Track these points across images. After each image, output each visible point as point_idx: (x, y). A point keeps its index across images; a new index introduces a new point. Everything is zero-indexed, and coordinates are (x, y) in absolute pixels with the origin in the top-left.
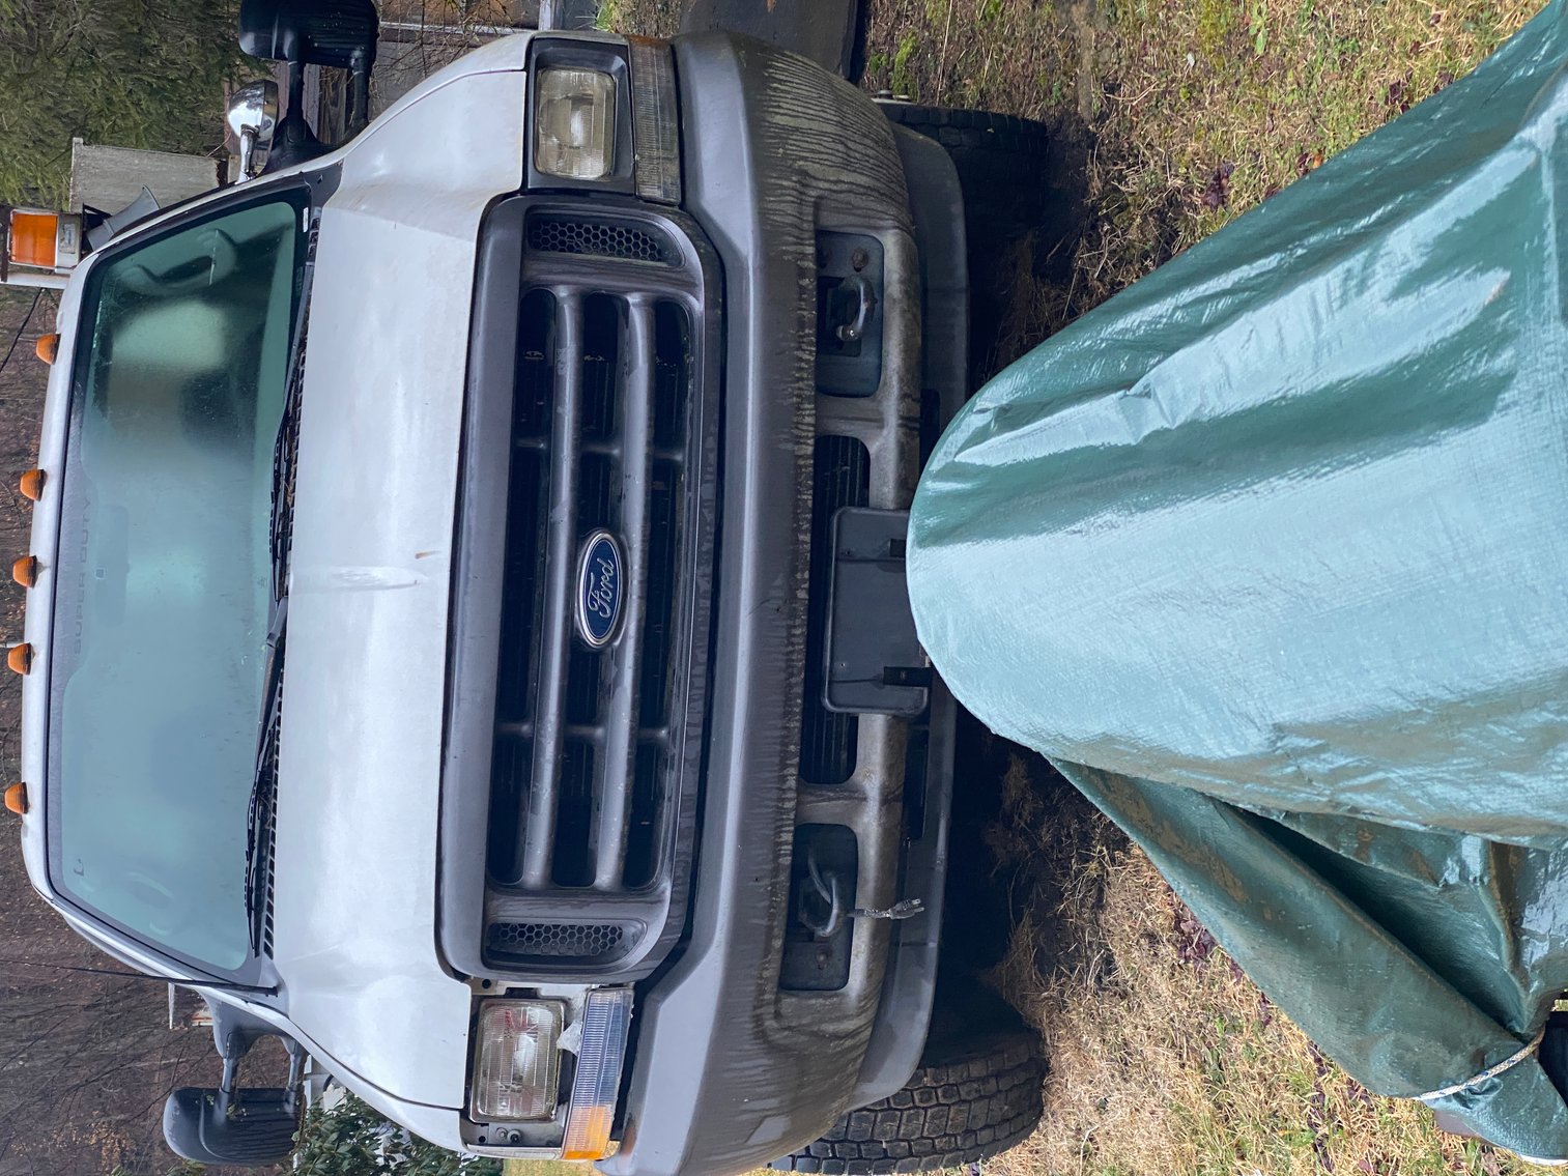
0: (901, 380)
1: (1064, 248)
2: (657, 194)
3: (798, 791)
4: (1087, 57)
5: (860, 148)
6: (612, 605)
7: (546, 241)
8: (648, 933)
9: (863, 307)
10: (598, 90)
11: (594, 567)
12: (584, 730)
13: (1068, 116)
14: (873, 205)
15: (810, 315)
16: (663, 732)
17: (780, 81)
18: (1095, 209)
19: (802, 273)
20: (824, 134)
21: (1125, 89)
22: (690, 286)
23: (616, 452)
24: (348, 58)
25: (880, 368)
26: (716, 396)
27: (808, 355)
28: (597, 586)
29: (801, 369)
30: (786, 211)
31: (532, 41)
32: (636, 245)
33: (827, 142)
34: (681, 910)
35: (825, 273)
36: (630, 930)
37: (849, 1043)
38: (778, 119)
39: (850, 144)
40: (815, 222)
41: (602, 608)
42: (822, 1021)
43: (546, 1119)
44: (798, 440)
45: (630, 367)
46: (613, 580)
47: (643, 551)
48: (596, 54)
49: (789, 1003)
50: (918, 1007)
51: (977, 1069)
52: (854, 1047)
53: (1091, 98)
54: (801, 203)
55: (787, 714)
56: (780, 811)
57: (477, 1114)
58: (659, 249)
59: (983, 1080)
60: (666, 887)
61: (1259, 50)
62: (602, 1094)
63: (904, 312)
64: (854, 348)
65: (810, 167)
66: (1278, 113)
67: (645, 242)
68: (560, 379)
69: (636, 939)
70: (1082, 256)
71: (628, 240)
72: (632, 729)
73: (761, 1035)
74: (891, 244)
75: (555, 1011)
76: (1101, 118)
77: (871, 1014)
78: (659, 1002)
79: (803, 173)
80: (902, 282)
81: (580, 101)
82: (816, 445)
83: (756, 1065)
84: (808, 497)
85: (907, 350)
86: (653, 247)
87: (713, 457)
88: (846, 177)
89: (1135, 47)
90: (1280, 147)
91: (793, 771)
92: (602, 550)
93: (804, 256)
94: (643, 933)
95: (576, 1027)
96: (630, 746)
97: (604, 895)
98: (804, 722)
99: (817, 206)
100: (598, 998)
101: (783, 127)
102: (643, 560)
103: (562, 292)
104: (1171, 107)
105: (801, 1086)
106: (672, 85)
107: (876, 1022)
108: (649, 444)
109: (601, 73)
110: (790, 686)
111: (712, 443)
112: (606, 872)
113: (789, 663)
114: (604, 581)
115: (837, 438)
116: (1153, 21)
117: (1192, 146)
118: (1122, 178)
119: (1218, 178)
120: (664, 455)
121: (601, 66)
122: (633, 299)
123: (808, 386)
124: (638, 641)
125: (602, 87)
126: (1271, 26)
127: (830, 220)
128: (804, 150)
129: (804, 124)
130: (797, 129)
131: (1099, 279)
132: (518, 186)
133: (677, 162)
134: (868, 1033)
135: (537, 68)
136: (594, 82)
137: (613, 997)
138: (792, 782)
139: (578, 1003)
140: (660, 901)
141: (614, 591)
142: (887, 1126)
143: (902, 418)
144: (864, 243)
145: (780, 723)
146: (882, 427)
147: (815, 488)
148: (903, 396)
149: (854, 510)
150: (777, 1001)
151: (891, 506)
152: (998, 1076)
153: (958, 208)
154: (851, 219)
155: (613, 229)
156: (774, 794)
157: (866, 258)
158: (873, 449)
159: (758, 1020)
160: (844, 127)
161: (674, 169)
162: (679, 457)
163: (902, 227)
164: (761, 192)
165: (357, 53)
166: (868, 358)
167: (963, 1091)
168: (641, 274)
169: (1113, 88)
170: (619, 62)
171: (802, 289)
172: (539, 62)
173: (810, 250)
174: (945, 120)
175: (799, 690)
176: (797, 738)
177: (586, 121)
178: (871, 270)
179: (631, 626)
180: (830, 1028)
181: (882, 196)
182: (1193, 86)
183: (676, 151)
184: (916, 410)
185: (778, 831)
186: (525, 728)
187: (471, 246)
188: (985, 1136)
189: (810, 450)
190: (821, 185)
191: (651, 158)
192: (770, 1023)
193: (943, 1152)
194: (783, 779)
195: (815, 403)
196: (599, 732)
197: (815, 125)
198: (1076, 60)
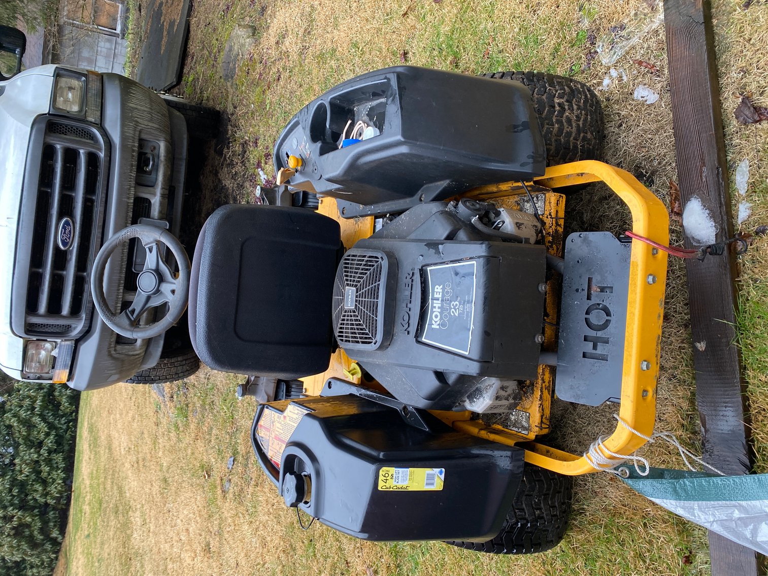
0: (162, 184)
1: (222, 147)
2: (93, 120)
3: (123, 293)
4: (230, 97)
5: (156, 116)
6: (69, 238)
7: (55, 130)
8: (79, 327)
9: (151, 163)
10: (77, 86)
11: (64, 227)
12: (60, 272)
13: (225, 111)
14: (158, 133)
15: (135, 163)
16: (85, 274)
17: (133, 93)
18: (229, 139)
19: (133, 151)
20: (145, 111)
21: (238, 109)
22: (100, 150)
23: (73, 194)
24: (15, 51)
25: (156, 179)
26: (106, 183)
27: (134, 174)
28: (65, 233)
29: (131, 178)
30: (130, 132)
31: (57, 67)
32: (85, 135)
33: (145, 113)
34: (88, 322)
35: (142, 151)
36: (73, 326)
37: (137, 357)
38: (131, 105)
39: (153, 115)
40: (139, 136)
41: (66, 239)
42: (129, 352)
43: (48, 373)
44: (129, 198)
45: (80, 170)
46: (70, 231)
47: (80, 224)
48: (77, 76)
49: (119, 347)
50: (159, 347)
51: (180, 359)
52: (139, 358)
53: (230, 109)
54: (135, 130)
55: (121, 273)
56: (118, 298)
57: (26, 371)
58: (92, 137)
59: (181, 361)
60: (84, 316)
61: (268, 109)
62: (65, 367)
63: (164, 165)
64: (150, 173)
65: (139, 120)
66: (270, 127)
67: (88, 134)
68: (56, 173)
69: (75, 328)
70: (225, 150)
71: (82, 133)
72: (74, 273)
73: (110, 355)
74: (162, 146)
75: (52, 345)
76: (232, 114)
77: (144, 349)
78: (81, 345)
79: (137, 122)
80: (164, 156)
81: (70, 88)
82: (134, 200)
83: (109, 363)
84: (131, 214)
85: (165, 175)
86: (90, 136)
87: (104, 200)
88: (150, 124)
89: (241, 98)
90: (270, 136)
91: (122, 288)
92: (67, 223)
93: (134, 146)
94: (77, 327)
95: (57, 350)
96: (74, 277)
97: (64, 317)
98: (126, 275)
99: (140, 132)
100: (63, 343)
101: (132, 107)
102: (80, 227)
103: (58, 147)
104: (248, 117)
105: (123, 367)
106: (101, 88)
107: (146, 351)
108: (83, 194)
109: (78, 81)
110: (122, 265)
111: (104, 195)
112: (66, 310)
113: (122, 259)
114: (67, 231)
115: (141, 198)
116: (246, 92)
117: (251, 129)
118: (236, 132)
119: (256, 140)
120: (89, 197)
121: (79, 79)
122: (82, 151)
123: (133, 183)
124: (77, 249)
125: (79, 85)
126: (271, 103)
127: (144, 136)
128: (138, 115)
129: (140, 107)
130: (136, 109)
131: (229, 158)
132: (47, 112)
133: (100, 112)
134: (143, 354)
135: (57, 77)
136: (75, 83)
137: (68, 343)
138: (121, 291)
139: (59, 343)
140: (81, 319)
141: (70, 235)
142: (153, 373)
143: (161, 194)
144: (155, 144)
145: (118, 275)
146: (155, 196)
147: (133, 212)
148: (162, 188)
149: (145, 219)
150: (115, 347)
151: (156, 218)
152: (186, 360)
153: (185, 136)
154: (151, 137)
155: (77, 129)
156: (116, 294)
157: (155, 148)
158: (152, 202)
159: (109, 352)
160: (152, 109)
161: (99, 113)
162: (94, 198)
163: (166, 140)
164: (123, 125)
165: (18, 50)
166: (153, 176)
167: (176, 364)
168: (85, 144)
169: (235, 108)
170: (84, 78)
171: (133, 156)
172: (58, 75)
173: (137, 145)
174: (188, 108)
175: (125, 266)
176: (124, 279)
177: (73, 95)
178: (156, 151)
179: (76, 244)
180: (131, 353)
181: (161, 131)
182: (253, 113)
183: (100, 108)
184: (167, 192)
185: (117, 303)
186: (40, 270)
187: (29, 129)
188: (181, 375)
189: (132, 201)
190: (142, 126)
191: (91, 110)
192: (113, 352)
193: (169, 379)
194: (119, 290)
195: (135, 188)
196: (64, 273)
197: (142, 108)
198: (228, 97)
